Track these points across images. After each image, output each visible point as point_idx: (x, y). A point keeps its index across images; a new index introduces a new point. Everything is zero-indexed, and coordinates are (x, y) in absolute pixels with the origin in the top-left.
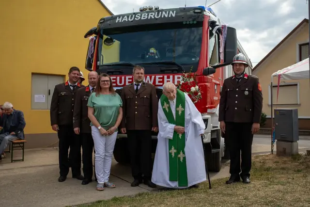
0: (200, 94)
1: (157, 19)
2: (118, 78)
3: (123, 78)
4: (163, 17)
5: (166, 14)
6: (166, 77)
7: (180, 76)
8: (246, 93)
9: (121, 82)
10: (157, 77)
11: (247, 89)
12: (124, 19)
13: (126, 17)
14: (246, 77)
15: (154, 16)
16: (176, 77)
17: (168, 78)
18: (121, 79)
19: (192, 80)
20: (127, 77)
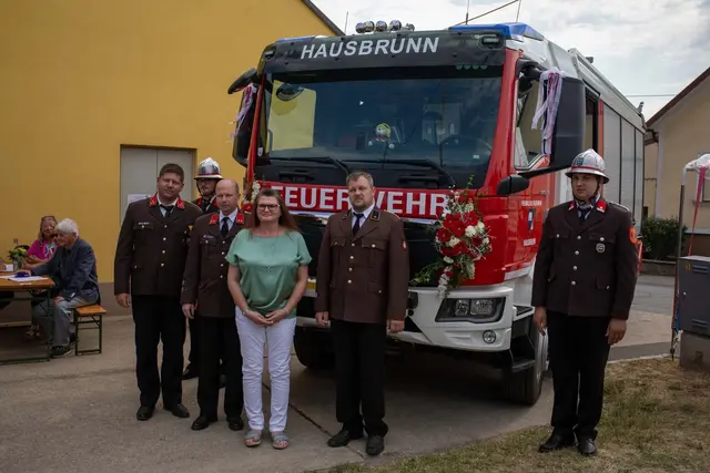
0: (487, 241)
1: (394, 56)
2: (303, 190)
3: (314, 191)
4: (408, 51)
5: (416, 43)
6: (410, 195)
7: (443, 196)
8: (601, 248)
9: (308, 201)
10: (391, 194)
11: (602, 239)
12: (318, 53)
13: (323, 46)
14: (601, 209)
15: (388, 49)
16: (434, 197)
17: (417, 198)
18: (309, 194)
19: (470, 207)
20: (323, 191)
